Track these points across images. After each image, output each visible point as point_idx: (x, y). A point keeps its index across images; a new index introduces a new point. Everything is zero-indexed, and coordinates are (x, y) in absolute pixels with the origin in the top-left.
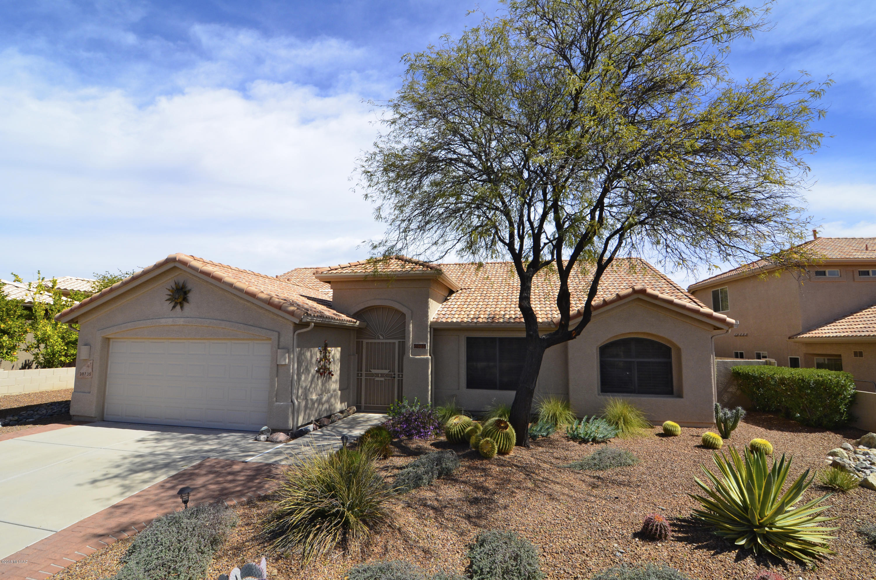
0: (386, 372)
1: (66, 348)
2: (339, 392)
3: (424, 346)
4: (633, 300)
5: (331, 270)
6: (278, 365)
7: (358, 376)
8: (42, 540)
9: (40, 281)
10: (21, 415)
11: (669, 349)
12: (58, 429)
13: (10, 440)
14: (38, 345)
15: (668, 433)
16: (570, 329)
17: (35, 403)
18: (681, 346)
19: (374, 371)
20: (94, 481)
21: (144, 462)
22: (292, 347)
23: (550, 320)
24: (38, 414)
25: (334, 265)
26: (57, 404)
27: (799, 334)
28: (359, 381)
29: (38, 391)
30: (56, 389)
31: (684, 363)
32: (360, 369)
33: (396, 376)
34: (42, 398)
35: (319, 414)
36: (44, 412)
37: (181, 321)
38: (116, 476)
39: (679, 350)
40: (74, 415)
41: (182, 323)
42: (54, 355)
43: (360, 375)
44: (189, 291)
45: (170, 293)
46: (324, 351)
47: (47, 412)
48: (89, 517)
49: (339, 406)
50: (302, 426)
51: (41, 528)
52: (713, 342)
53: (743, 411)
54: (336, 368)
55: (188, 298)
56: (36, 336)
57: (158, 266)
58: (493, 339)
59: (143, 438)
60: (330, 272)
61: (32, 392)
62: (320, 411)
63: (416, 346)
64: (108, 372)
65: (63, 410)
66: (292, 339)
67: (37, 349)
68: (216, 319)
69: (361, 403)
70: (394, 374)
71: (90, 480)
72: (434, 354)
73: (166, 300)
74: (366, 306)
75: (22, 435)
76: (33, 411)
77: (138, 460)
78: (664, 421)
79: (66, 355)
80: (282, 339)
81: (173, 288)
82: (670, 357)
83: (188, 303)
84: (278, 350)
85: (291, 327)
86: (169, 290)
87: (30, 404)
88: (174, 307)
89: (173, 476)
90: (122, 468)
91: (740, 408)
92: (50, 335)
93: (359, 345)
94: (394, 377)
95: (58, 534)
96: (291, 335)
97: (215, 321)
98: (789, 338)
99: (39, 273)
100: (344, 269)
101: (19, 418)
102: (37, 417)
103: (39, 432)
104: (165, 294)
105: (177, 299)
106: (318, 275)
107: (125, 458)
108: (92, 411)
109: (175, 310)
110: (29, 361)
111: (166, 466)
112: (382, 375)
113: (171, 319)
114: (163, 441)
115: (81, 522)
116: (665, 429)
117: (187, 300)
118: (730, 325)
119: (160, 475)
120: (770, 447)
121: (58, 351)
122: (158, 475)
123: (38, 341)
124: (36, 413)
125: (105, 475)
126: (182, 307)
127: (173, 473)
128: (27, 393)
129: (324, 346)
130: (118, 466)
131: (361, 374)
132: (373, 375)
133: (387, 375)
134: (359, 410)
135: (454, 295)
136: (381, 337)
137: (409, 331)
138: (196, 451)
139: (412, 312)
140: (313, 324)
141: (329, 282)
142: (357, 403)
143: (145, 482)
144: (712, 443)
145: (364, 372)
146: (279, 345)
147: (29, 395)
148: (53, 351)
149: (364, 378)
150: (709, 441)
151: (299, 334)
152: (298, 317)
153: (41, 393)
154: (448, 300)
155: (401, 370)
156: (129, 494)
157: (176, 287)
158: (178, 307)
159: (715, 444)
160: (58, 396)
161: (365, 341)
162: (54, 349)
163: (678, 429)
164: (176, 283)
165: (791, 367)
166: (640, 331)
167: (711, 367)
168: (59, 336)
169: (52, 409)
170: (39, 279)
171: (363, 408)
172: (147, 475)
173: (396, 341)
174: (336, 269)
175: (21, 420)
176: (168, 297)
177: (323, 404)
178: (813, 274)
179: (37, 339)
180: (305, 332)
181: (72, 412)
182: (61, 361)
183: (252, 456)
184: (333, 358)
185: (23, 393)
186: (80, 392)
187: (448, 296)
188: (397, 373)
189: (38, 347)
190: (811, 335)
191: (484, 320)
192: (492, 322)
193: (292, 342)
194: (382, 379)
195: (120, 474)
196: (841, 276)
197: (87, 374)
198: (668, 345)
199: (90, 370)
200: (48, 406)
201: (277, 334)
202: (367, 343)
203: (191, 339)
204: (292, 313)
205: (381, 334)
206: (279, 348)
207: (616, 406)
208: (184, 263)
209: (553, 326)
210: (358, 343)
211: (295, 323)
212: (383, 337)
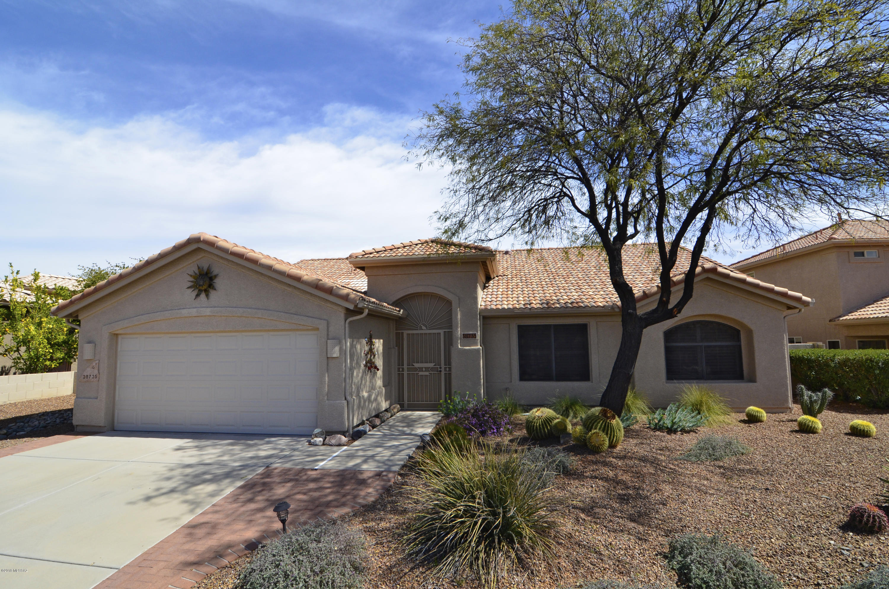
0: (431, 365)
1: (51, 351)
2: (384, 388)
3: (474, 336)
4: (702, 279)
5: (366, 254)
6: (328, 358)
7: (399, 370)
8: (104, 582)
9: (15, 274)
10: (10, 428)
11: (738, 332)
12: (63, 441)
13: (10, 456)
14: (18, 348)
15: (752, 419)
16: (670, 307)
17: (24, 414)
18: (753, 327)
19: (417, 365)
20: (148, 498)
21: (197, 472)
22: (344, 337)
23: (610, 304)
24: (29, 426)
25: (369, 249)
26: (50, 414)
27: (840, 317)
28: (401, 377)
29: (25, 400)
30: (45, 397)
31: (756, 344)
32: (401, 363)
33: (443, 369)
34: (31, 407)
35: (369, 413)
36: (37, 423)
37: (208, 312)
38: (173, 491)
39: (750, 332)
40: (77, 426)
41: (208, 314)
42: (38, 359)
43: (401, 370)
44: (216, 276)
45: (192, 279)
46: (370, 343)
47: (39, 423)
48: (154, 547)
49: (384, 405)
50: (358, 426)
51: (95, 564)
52: (786, 323)
53: (831, 393)
54: (379, 362)
55: (214, 284)
56: (16, 338)
57: (177, 248)
58: (547, 327)
59: (180, 446)
60: (366, 256)
61: (18, 401)
62: (370, 411)
63: (466, 336)
64: (118, 374)
65: (58, 421)
66: (343, 328)
67: (16, 353)
68: (249, 308)
69: (403, 401)
70: (440, 368)
71: (142, 497)
72: (484, 345)
73: (188, 288)
74: (407, 294)
75: (22, 450)
76: (23, 422)
77: (188, 471)
78: (746, 408)
79: (51, 359)
80: (331, 329)
81: (196, 274)
82: (739, 339)
83: (215, 290)
84: (328, 341)
85: (342, 314)
86: (191, 276)
87: (18, 415)
88: (198, 295)
89: (241, 487)
90: (174, 480)
91: (827, 389)
92: (34, 335)
93: (399, 337)
94: (440, 371)
95: (121, 572)
96: (343, 322)
97: (249, 310)
98: (830, 321)
99: (11, 266)
100: (380, 253)
101: (7, 432)
102: (29, 429)
103: (42, 446)
104: (186, 280)
105: (202, 286)
106: (352, 260)
107: (172, 470)
108: (100, 420)
109: (198, 299)
110: (5, 367)
111: (227, 475)
112: (427, 369)
113: (195, 310)
114: (207, 448)
115: (145, 553)
116: (749, 415)
117: (213, 287)
118: (806, 304)
119: (227, 487)
120: (873, 428)
121: (42, 354)
122: (223, 487)
123: (18, 343)
124: (27, 425)
125: (158, 489)
126: (207, 296)
127: (240, 483)
128: (12, 402)
129: (369, 337)
130: (168, 479)
131: (403, 368)
132: (416, 369)
133: (432, 369)
134: (402, 409)
135: (491, 282)
136: (424, 328)
137: (457, 319)
138: (252, 458)
139: (459, 299)
140: (367, 311)
141: (362, 269)
142: (399, 401)
143: (212, 495)
144: (811, 427)
145: (405, 367)
146: (328, 335)
147: (15, 404)
148: (37, 354)
149: (405, 373)
150: (808, 426)
151: (351, 322)
152: (352, 301)
153: (30, 402)
154: (487, 287)
155: (448, 362)
156: (199, 511)
157: (199, 272)
158: (203, 296)
159: (814, 427)
160: (49, 405)
161: (406, 332)
162: (38, 352)
163: (764, 414)
164: (199, 268)
165: (860, 348)
166: (709, 312)
167: (785, 349)
168: (44, 337)
169: (44, 419)
170: (12, 273)
171: (406, 406)
172: (210, 488)
173: (442, 332)
174: (371, 253)
175: (11, 434)
176: (190, 284)
177: (372, 403)
178: (852, 254)
179: (17, 341)
180: (358, 320)
181: (75, 422)
182: (46, 365)
183: (323, 460)
184: (377, 351)
185: (8, 402)
186: (84, 398)
187: (486, 283)
188: (443, 366)
189: (18, 350)
190: (852, 317)
191: (538, 306)
192: (548, 308)
193: (344, 331)
194: (427, 373)
195: (176, 488)
196: (879, 257)
197: (92, 377)
198: (737, 327)
199: (96, 372)
200: (40, 417)
201: (325, 322)
202: (408, 335)
203: (219, 332)
204: (346, 298)
205: (423, 324)
206: (328, 339)
207: (692, 394)
208: (211, 244)
209: (617, 310)
210: (397, 334)
211: (347, 309)
212: (426, 327)
